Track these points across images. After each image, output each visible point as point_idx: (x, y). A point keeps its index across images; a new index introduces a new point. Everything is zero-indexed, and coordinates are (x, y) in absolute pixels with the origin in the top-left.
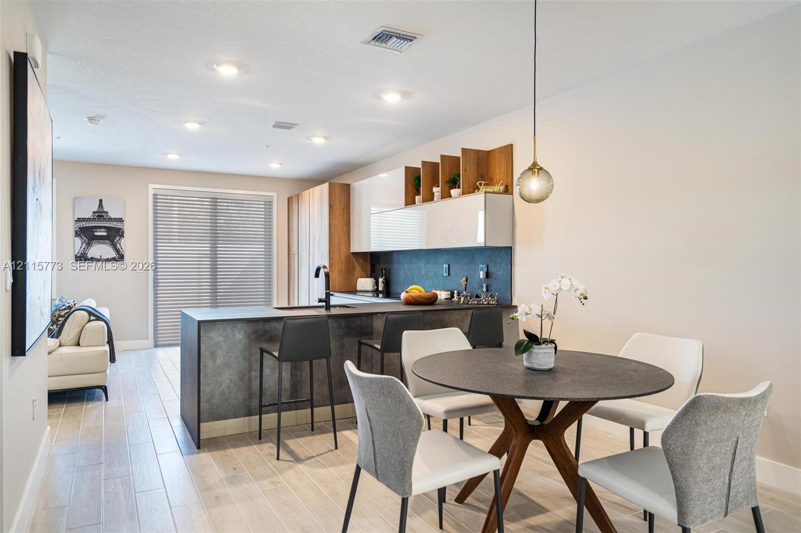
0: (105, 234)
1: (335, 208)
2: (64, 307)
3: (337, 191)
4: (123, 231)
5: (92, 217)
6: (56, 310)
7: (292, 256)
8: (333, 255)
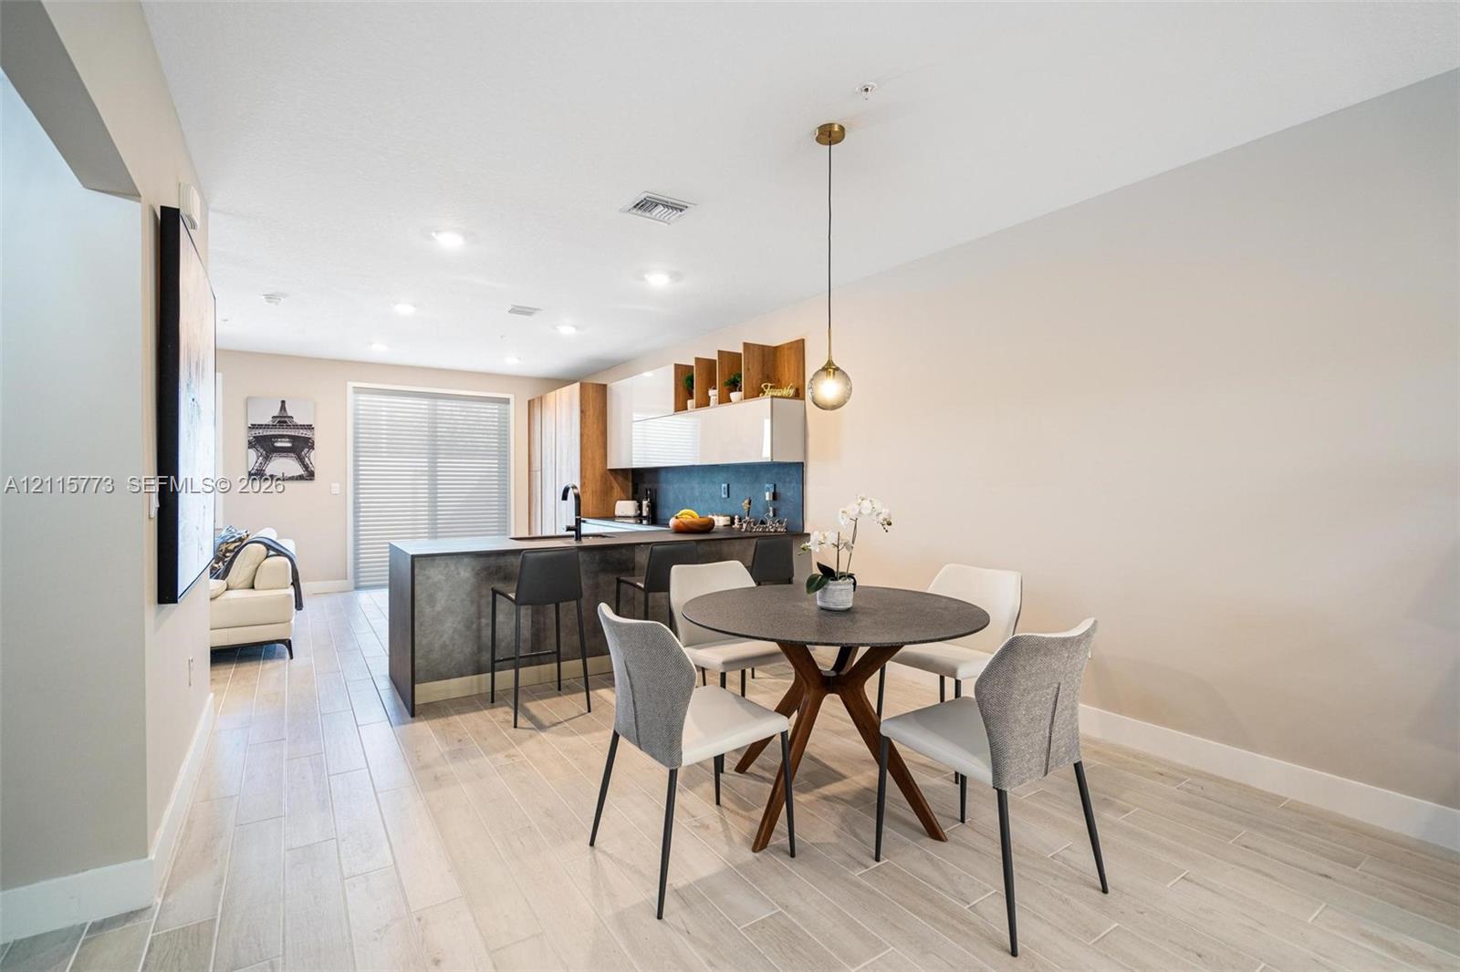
0: (289, 445)
1: (588, 413)
2: (233, 539)
3: (591, 393)
4: (313, 441)
5: (271, 423)
6: (223, 543)
7: (533, 473)
8: (584, 471)
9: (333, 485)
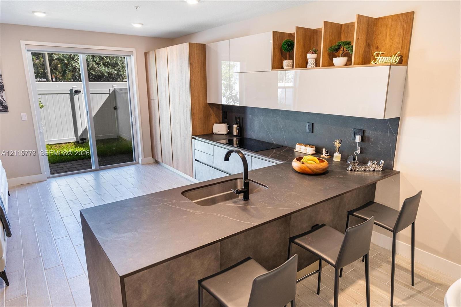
1: (194, 65)
3: (196, 51)
4: (3, 84)
7: (152, 101)
8: (194, 105)
9: (22, 114)
